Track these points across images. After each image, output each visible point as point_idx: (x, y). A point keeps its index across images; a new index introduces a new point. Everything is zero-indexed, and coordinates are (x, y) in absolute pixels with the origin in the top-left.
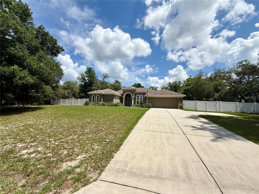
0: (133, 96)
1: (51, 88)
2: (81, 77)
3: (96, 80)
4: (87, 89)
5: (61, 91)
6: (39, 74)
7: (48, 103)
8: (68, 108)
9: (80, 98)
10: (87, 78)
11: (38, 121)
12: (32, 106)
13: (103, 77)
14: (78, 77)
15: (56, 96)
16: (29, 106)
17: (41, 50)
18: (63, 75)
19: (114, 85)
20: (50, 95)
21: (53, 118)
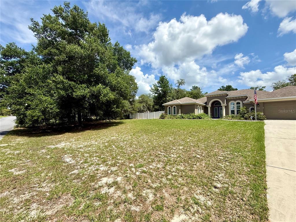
0: (223, 103)
1: (128, 103)
2: (154, 88)
3: (170, 90)
4: (161, 100)
5: (137, 105)
6: (118, 90)
7: (128, 117)
8: (145, 122)
9: (155, 111)
10: (160, 88)
11: (119, 137)
12: (116, 121)
13: (178, 85)
14: (151, 89)
15: (134, 110)
16: (114, 121)
17: (117, 66)
18: (138, 89)
19: (192, 93)
20: (129, 110)
21: (132, 134)
